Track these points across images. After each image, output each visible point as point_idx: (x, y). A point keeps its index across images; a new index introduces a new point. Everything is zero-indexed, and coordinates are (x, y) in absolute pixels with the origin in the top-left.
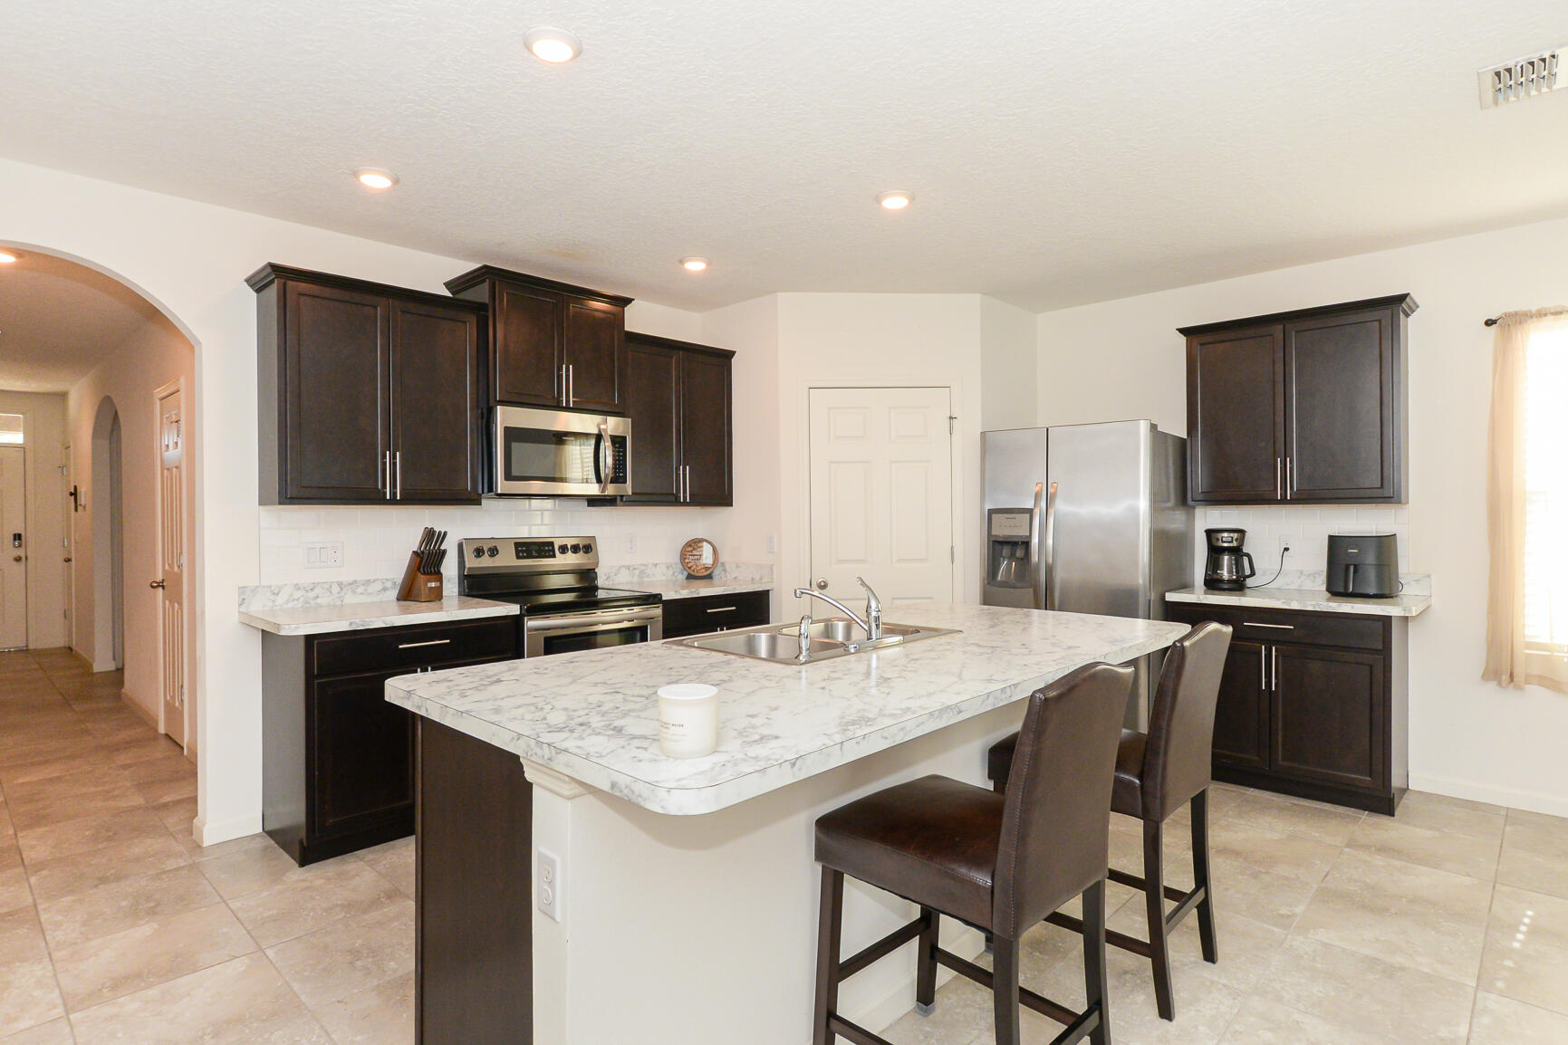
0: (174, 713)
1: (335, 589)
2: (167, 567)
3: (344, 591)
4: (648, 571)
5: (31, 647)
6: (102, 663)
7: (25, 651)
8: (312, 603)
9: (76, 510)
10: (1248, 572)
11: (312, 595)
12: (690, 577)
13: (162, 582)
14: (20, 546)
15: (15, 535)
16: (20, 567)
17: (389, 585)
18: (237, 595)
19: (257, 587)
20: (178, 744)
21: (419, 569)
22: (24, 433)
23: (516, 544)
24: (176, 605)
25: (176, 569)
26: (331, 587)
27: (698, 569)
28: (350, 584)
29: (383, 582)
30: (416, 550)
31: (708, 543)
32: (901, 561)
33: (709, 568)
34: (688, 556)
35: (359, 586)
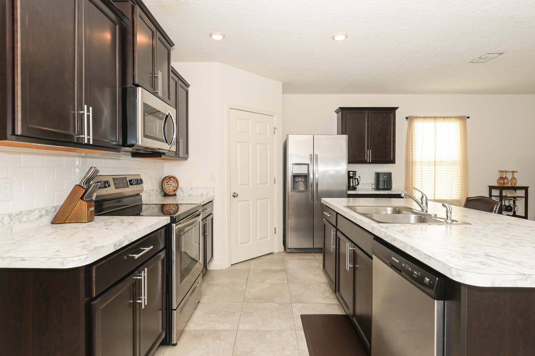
1: (7, 220)
3: (14, 220)
4: (151, 194)
10: (357, 184)
12: (165, 195)
17: (43, 212)
21: (82, 198)
23: (113, 179)
26: (3, 218)
27: (170, 191)
28: (17, 215)
29: (40, 211)
30: (78, 184)
31: (174, 178)
32: (260, 184)
33: (175, 190)
34: (166, 185)
35: (24, 216)
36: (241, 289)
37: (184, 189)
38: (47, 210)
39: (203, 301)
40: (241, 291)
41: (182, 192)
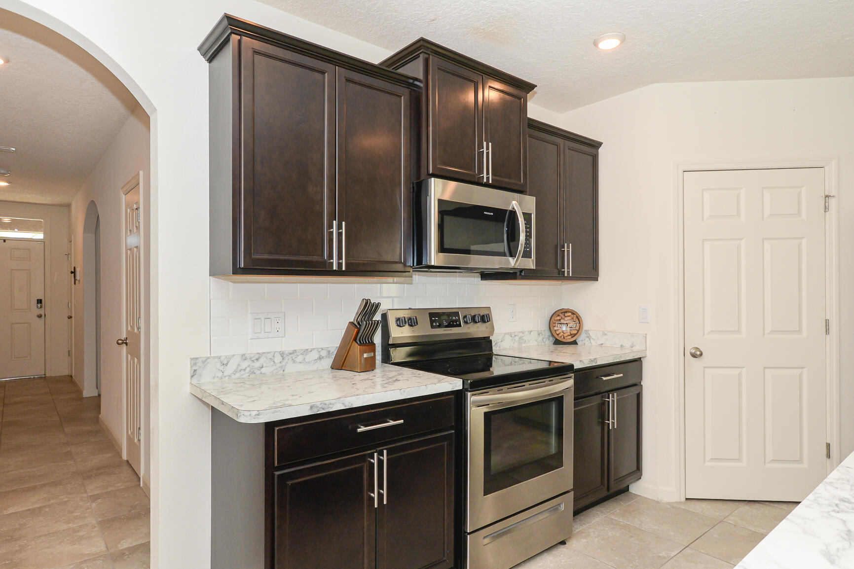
0: (134, 447)
1: (278, 358)
2: (129, 328)
3: (286, 359)
4: (525, 338)
5: (47, 375)
6: (88, 391)
7: (44, 378)
8: (258, 372)
9: (75, 284)
11: (257, 364)
12: (557, 342)
13: (126, 340)
14: (41, 307)
15: (38, 300)
16: (42, 320)
17: (324, 353)
18: (189, 366)
19: (208, 358)
20: (137, 474)
21: (355, 340)
22: (44, 234)
23: (430, 314)
24: (136, 360)
25: (136, 330)
26: (274, 356)
27: (565, 335)
28: (290, 354)
29: (319, 352)
30: (352, 321)
31: (573, 313)
32: (773, 332)
33: (575, 334)
34: (557, 324)
35: (298, 356)
36: (663, 554)
37: (592, 334)
38: (330, 351)
39: (574, 545)
40: (659, 556)
41: (587, 339)
